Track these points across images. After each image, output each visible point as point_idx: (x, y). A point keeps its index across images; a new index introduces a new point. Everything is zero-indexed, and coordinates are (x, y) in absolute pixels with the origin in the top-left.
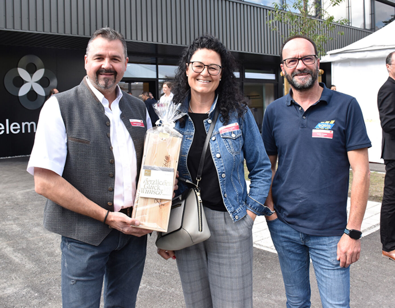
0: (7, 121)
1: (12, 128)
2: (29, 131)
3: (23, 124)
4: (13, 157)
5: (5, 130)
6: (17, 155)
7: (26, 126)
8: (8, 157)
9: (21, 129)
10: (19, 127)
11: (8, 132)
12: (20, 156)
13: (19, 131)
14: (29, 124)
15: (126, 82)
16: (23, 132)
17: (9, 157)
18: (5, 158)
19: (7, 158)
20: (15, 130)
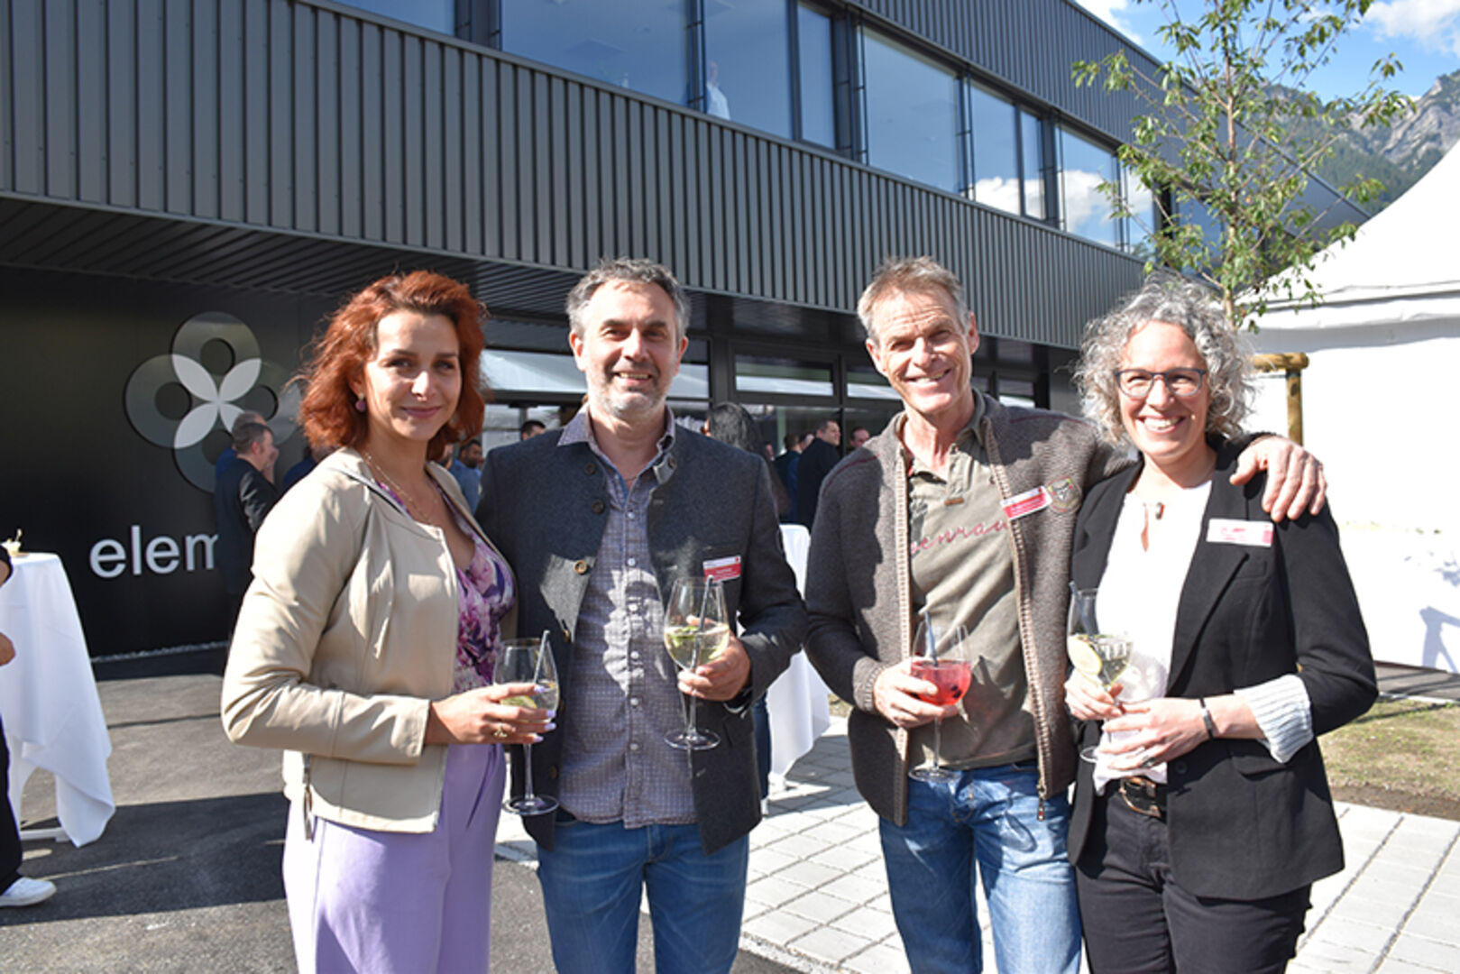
0: (136, 530)
1: (151, 554)
3: (191, 542)
4: (157, 653)
5: (129, 561)
6: (169, 647)
7: (200, 547)
8: (138, 651)
9: (182, 557)
10: (175, 551)
11: (137, 570)
12: (179, 650)
13: (174, 565)
15: (513, 404)
16: (190, 566)
17: (142, 654)
18: (127, 657)
19: (134, 655)
20: (162, 562)
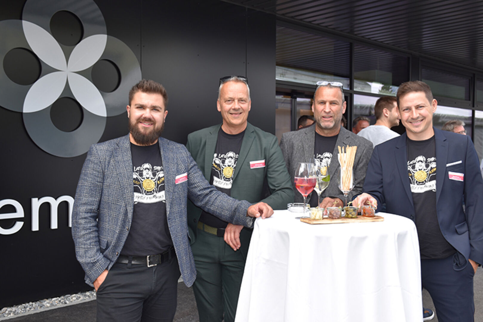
2: (54, 225)
3: (36, 204)
7: (45, 209)
9: (27, 219)
10: (20, 213)
13: (19, 226)
14: (55, 204)
16: (35, 227)
